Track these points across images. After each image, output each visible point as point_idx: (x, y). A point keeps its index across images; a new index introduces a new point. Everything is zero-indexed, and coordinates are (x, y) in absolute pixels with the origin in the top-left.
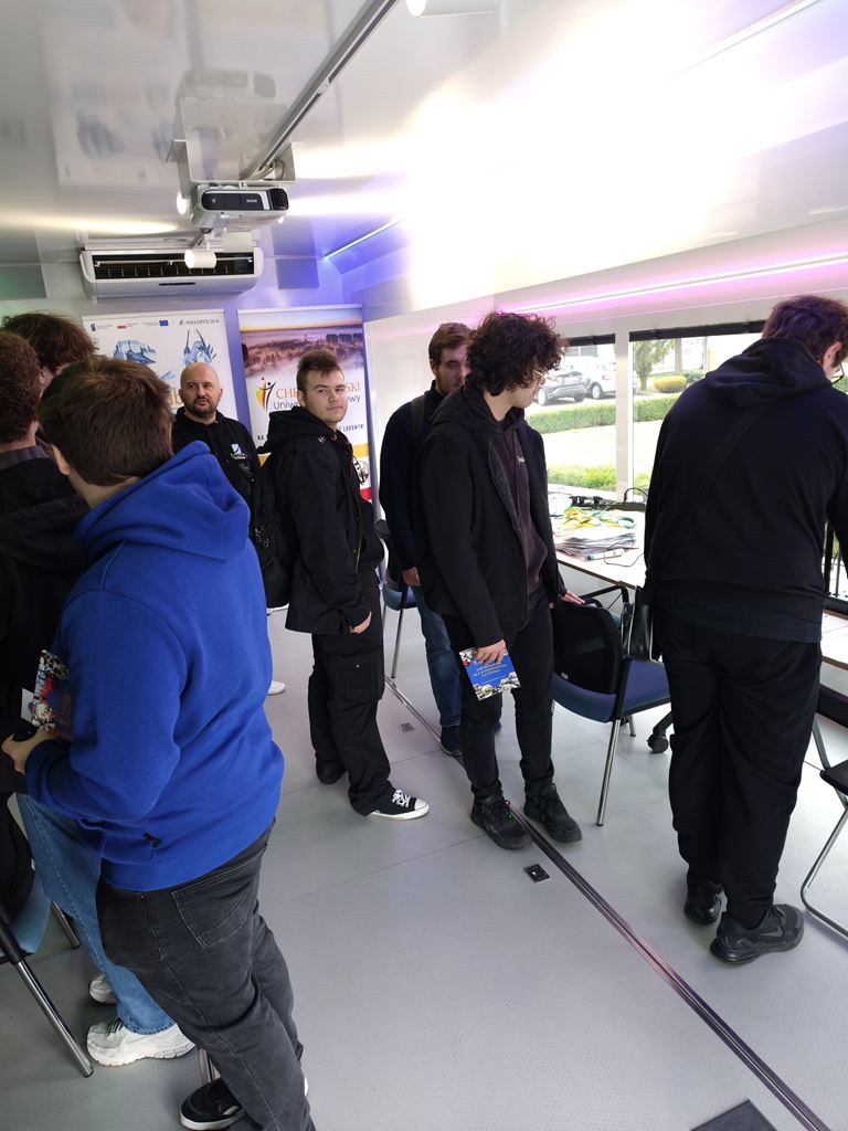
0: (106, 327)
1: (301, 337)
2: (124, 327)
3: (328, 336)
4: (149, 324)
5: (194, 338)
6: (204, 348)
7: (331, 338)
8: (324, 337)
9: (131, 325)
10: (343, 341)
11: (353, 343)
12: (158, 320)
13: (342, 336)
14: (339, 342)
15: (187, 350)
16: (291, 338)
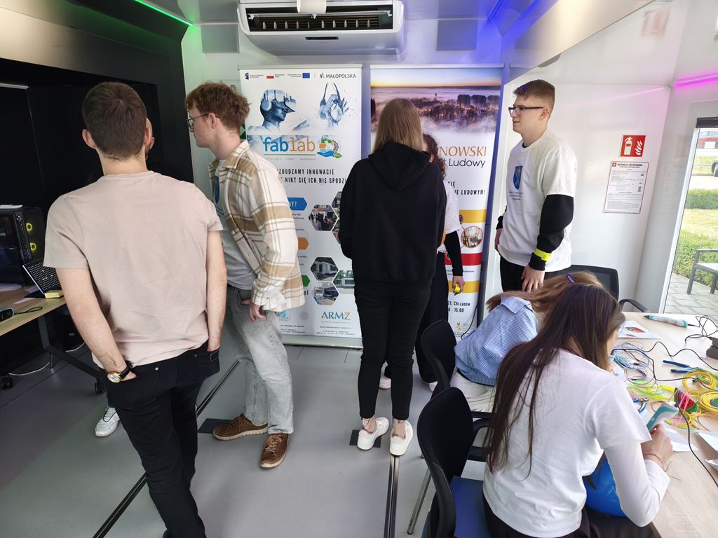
0: (257, 76)
1: (430, 96)
2: (272, 77)
3: (460, 97)
4: (293, 76)
5: (331, 91)
6: (338, 101)
7: (463, 99)
8: (455, 97)
9: (278, 76)
10: (476, 102)
11: (486, 105)
12: (301, 72)
13: (476, 98)
14: (471, 104)
15: (323, 102)
16: (420, 96)
